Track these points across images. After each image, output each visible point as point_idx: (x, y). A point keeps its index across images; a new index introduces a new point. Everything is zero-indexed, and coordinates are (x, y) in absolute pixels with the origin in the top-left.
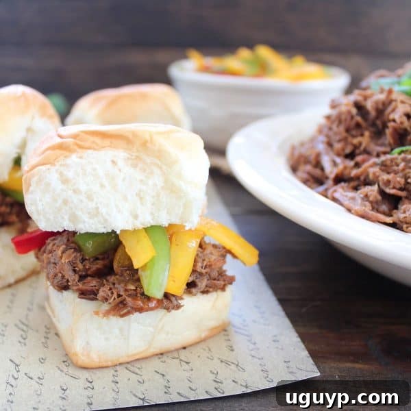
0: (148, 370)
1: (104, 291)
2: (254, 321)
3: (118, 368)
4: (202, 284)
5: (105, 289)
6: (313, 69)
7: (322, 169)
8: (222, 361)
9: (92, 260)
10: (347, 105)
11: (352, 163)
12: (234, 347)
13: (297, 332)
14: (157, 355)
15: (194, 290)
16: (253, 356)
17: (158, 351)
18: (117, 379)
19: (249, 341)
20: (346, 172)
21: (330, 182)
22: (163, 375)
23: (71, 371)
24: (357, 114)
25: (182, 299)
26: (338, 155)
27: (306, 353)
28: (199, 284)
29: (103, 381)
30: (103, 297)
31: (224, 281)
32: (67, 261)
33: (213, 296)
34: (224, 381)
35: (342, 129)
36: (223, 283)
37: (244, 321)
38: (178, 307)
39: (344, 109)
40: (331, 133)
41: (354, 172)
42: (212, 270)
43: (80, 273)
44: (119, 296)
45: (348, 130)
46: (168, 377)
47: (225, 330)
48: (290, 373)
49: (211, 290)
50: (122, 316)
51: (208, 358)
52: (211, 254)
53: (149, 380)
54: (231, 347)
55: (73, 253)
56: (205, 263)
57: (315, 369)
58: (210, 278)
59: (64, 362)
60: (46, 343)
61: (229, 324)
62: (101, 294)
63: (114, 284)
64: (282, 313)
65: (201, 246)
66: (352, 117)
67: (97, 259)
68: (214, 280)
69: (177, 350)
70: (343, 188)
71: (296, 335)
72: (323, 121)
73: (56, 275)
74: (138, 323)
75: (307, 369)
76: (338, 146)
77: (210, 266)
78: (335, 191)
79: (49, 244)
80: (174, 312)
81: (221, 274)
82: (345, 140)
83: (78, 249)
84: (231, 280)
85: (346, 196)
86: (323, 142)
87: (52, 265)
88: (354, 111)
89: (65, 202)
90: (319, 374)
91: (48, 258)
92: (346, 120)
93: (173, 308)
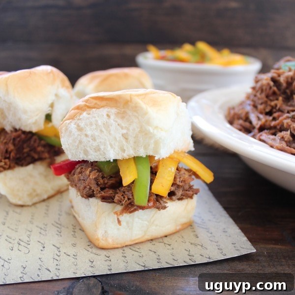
0: (145, 249)
1: (118, 196)
2: (210, 220)
3: (125, 249)
4: (179, 193)
5: (119, 195)
6: (237, 58)
7: (251, 122)
8: (191, 244)
9: (108, 177)
10: (267, 79)
11: (271, 118)
12: (198, 235)
13: (238, 226)
14: (149, 240)
15: (174, 197)
16: (211, 241)
17: (149, 238)
18: (125, 255)
19: (208, 232)
20: (268, 124)
21: (256, 131)
22: (155, 252)
23: (94, 250)
24: (274, 86)
25: (167, 203)
26: (261, 113)
27: (245, 239)
28: (177, 193)
29: (116, 256)
30: (119, 200)
31: (193, 192)
32: (94, 177)
33: (185, 202)
34: (195, 256)
35: (263, 95)
36: (192, 193)
37: (203, 220)
38: (165, 208)
39: (265, 82)
40: (256, 99)
41: (273, 123)
42: (186, 184)
43: (101, 186)
44: (129, 199)
45: (267, 97)
46: (158, 253)
47: (191, 226)
48: (237, 250)
49: (184, 197)
50: (131, 212)
51: (182, 242)
52: (184, 174)
53: (146, 255)
54: (197, 235)
55: (97, 172)
56: (181, 180)
57: (252, 247)
58: (184, 190)
59: (88, 245)
60: (75, 234)
61: (193, 222)
62: (117, 198)
63: (124, 192)
64: (227, 216)
65: (177, 169)
66: (271, 88)
67: (111, 177)
68: (186, 191)
69: (161, 237)
70: (266, 133)
71: (238, 228)
72: (250, 91)
73: (85, 187)
74: (139, 218)
75: (247, 248)
76: (260, 107)
77: (184, 181)
78: (261, 135)
79: (78, 168)
80: (162, 211)
81: (191, 187)
82: (266, 103)
83: (100, 170)
84: (196, 192)
85: (269, 138)
86: (249, 105)
87: (83, 181)
88: (272, 84)
89: (80, 142)
90: (255, 251)
91: (79, 177)
92: (266, 89)
93: (162, 208)
